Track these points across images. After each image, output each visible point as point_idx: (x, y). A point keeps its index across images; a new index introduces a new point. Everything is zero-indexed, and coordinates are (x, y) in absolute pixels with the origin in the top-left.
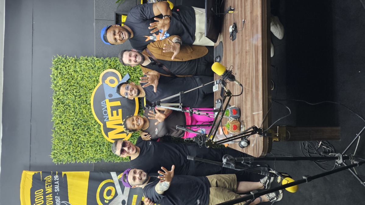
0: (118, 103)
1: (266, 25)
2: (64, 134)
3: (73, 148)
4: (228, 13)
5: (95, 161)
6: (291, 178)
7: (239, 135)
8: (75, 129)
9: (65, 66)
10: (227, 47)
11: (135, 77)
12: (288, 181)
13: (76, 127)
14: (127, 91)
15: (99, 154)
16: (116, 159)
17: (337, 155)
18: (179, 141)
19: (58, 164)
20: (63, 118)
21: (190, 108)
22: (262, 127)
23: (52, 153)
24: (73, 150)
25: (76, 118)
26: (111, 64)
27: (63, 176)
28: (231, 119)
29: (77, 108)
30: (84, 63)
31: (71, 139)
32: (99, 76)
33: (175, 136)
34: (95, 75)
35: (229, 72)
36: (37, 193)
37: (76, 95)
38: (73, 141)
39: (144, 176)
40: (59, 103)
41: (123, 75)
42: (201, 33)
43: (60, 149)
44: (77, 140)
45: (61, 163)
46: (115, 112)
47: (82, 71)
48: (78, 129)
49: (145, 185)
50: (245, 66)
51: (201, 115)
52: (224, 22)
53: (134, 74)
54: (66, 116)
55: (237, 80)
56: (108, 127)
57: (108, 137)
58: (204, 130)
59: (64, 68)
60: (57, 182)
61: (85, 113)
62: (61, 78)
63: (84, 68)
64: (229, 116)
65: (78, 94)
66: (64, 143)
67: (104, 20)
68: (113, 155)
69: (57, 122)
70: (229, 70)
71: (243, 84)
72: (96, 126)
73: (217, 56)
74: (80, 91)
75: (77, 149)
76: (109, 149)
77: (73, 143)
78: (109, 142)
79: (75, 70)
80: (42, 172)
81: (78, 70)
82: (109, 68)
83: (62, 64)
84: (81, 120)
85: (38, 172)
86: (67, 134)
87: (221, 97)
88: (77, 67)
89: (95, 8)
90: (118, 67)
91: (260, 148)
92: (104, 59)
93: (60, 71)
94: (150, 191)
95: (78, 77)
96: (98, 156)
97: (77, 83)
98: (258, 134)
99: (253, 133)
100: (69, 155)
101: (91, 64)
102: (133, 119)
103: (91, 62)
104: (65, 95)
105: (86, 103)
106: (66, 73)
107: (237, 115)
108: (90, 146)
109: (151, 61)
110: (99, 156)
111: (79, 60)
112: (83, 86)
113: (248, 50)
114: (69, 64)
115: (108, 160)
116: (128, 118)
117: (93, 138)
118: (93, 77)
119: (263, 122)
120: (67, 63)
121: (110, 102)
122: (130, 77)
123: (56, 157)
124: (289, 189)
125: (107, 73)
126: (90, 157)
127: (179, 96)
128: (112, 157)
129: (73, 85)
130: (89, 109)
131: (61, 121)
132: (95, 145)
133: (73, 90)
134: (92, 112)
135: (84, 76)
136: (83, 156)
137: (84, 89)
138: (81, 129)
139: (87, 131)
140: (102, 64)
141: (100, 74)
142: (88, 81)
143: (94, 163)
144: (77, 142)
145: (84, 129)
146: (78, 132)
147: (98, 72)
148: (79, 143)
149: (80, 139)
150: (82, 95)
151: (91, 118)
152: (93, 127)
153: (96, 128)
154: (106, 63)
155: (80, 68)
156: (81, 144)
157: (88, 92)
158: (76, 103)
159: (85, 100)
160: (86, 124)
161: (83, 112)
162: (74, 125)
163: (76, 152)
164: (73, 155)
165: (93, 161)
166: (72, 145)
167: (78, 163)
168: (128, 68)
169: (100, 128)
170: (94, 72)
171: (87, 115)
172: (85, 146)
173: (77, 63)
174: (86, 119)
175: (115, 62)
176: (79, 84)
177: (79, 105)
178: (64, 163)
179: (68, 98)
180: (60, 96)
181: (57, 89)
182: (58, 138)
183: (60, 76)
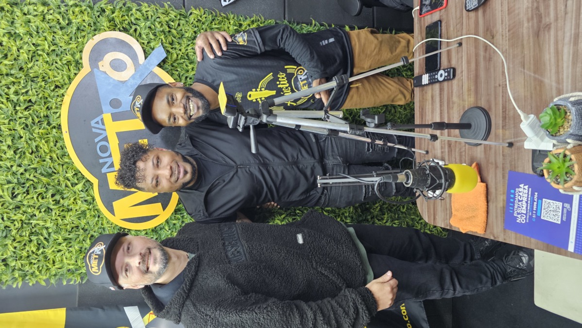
3: (15, 248)
5: (79, 280)
8: (18, 194)
11: (181, 55)
13: (21, 189)
24: (14, 252)
25: (20, 166)
26: (113, 19)
29: (22, 137)
30: (35, 13)
31: (8, 223)
32: (81, 52)
34: (71, 48)
37: (15, 100)
38: (12, 227)
41: (148, 49)
44: (24, 225)
47: (31, 35)
48: (28, 194)
53: (177, 46)
56: (112, 186)
57: (115, 216)
61: (47, 151)
63: (38, 28)
65: (22, 98)
72: (80, 187)
74: (27, 92)
75: (27, 248)
77: (14, 232)
78: (115, 227)
79: (13, 32)
81: (21, 31)
82: (109, 28)
84: (35, 169)
88: (17, 25)
90: (134, 27)
92: (94, 4)
95: (21, 51)
97: (18, 70)
100: (3, 267)
101: (59, 17)
105: (49, 124)
108: (65, 240)
111: (22, 5)
112: (37, 77)
118: (64, 52)
122: (168, 54)
125: (104, 41)
126: (65, 269)
129: (7, 75)
130: (57, 142)
132: (77, 236)
133: (9, 88)
134: (65, 149)
135: (37, 50)
136: (45, 266)
137: (39, 85)
138: (37, 195)
139: (53, 201)
140: (89, 19)
141: (83, 44)
142: (51, 63)
143: (77, 282)
144: (25, 231)
145: (45, 195)
146: (28, 202)
147: (80, 40)
148: (33, 233)
149: (34, 222)
150: (36, 102)
151: (63, 165)
152: (69, 189)
153: (80, 190)
154: (100, 14)
155: (27, 27)
156: (37, 235)
157: (53, 94)
158: (19, 124)
159: (44, 116)
160: (50, 180)
161: (41, 148)
162: (16, 183)
163: (23, 258)
164: (15, 266)
165: (75, 280)
166: (13, 238)
167: (33, 285)
168: (163, 31)
169: (90, 190)
170: (67, 40)
171: (50, 156)
172: (50, 240)
173: (15, 12)
174: (50, 168)
175: (124, 14)
176: (24, 71)
177: (28, 129)
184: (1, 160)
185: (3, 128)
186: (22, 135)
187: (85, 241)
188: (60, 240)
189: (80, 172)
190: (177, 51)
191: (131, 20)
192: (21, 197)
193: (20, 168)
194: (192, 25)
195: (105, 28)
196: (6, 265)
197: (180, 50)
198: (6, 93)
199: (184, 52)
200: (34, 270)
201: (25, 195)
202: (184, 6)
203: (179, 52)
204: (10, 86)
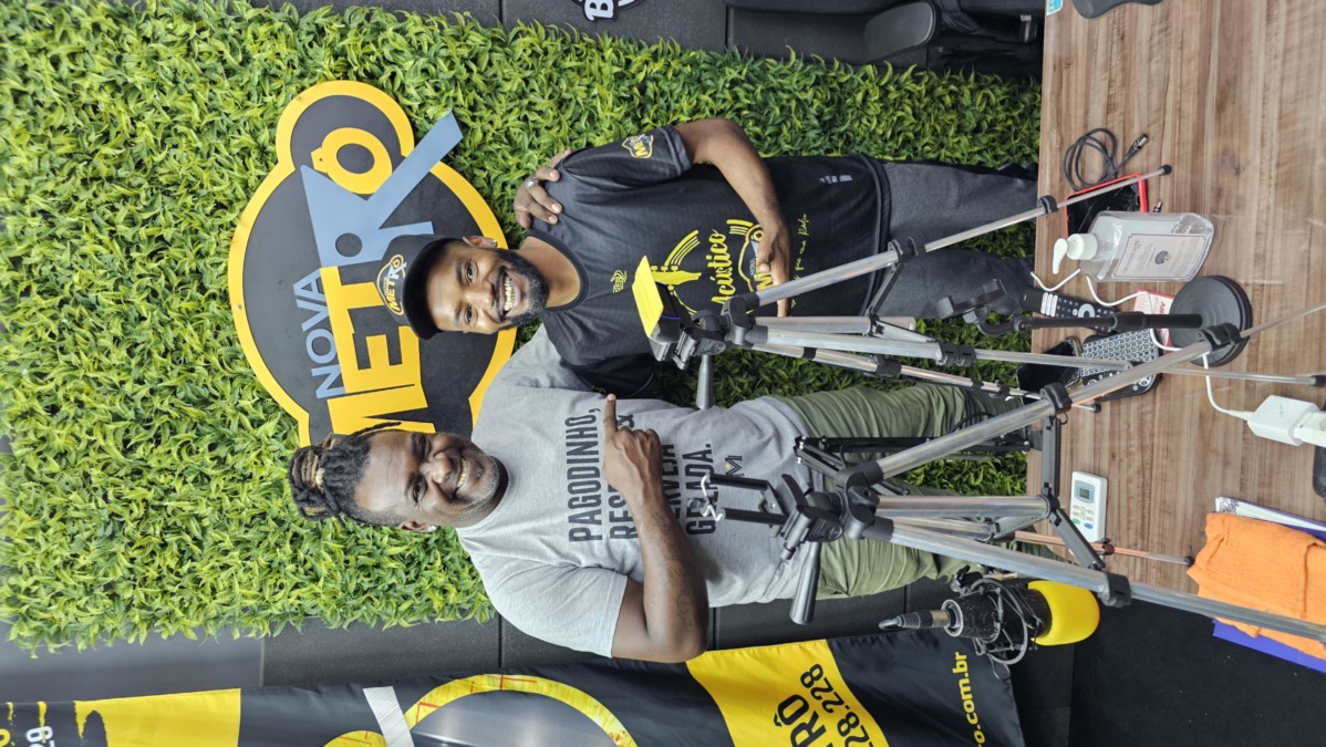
2: (67, 477)
3: (132, 560)
5: (267, 630)
8: (137, 444)
9: (46, 50)
11: (493, 133)
13: (143, 431)
15: (289, 584)
16: (391, 611)
19: (42, 651)
20: (59, 381)
24: (131, 570)
25: (140, 381)
26: (343, 48)
27: (81, 729)
29: (144, 319)
30: (170, 38)
31: (118, 508)
32: (272, 126)
34: (249, 118)
37: (129, 237)
38: (126, 517)
40: (22, 287)
41: (420, 120)
43: (50, 568)
44: (152, 511)
45: (66, 643)
46: (377, 345)
47: (161, 90)
48: (158, 443)
53: (486, 114)
54: (76, 368)
56: (338, 426)
59: (43, 62)
61: (198, 349)
62: (26, 125)
63: (175, 72)
65: (143, 232)
66: (72, 529)
68: (372, 585)
69: (22, 403)
72: (270, 427)
74: (155, 217)
75: (158, 560)
76: (351, 558)
77: (130, 527)
79: (120, 81)
81: (139, 78)
82: (335, 72)
83: (29, 36)
84: (173, 389)
86: (86, 476)
88: (130, 65)
90: (389, 70)
92: (301, 16)
93: (18, 85)
95: (139, 124)
96: (283, 602)
97: (133, 166)
100: (107, 601)
101: (221, 46)
103: (220, 31)
104: (63, 239)
105: (202, 289)
106: (56, 95)
108: (237, 543)
110: (292, 599)
111: (139, 17)
112: (176, 184)
114: (77, 39)
115: (343, 619)
117: (249, 497)
118: (234, 127)
120: (64, 35)
121: (343, 283)
122: (465, 134)
123: (29, 615)
125: (324, 104)
126: (236, 607)
128: (370, 598)
129: (110, 179)
130: (218, 328)
131: (48, 401)
132: (262, 535)
133: (113, 209)
134: (237, 344)
135: (175, 122)
136: (198, 603)
137: (180, 203)
138: (177, 446)
139: (212, 459)
140: (289, 50)
141: (276, 108)
142: (205, 153)
143: (263, 635)
144: (153, 524)
145: (194, 446)
146: (159, 461)
147: (269, 99)
148: (168, 528)
149: (171, 504)
150: (173, 239)
151: (232, 380)
152: (245, 432)
153: (271, 434)
154: (315, 39)
155: (151, 69)
156: (179, 533)
157: (209, 222)
158: (138, 290)
159: (191, 271)
160: (205, 414)
161: (185, 342)
162: (132, 420)
163: (149, 582)
164: (132, 599)
165: (259, 630)
166: (127, 540)
167: (169, 637)
168: (454, 80)
169: (293, 434)
170: (241, 99)
171: (206, 362)
172: (205, 544)
173: (125, 35)
174: (206, 386)
175: (368, 40)
176: (145, 171)
177: (157, 300)
178: (81, 646)
179: (80, 259)
180: (31, 247)
181: (7, 199)
182: (31, 501)
183: (19, 113)
184: (100, 369)
185: (102, 298)
186: (144, 314)
187: (280, 548)
188: (228, 544)
189: (270, 397)
190: (484, 123)
191: (382, 53)
192: (144, 450)
193: (138, 386)
194: (519, 63)
195: (325, 73)
196: (114, 597)
197: (491, 123)
198: (107, 221)
199: (500, 126)
200: (173, 607)
201: (153, 445)
202: (501, 19)
203: (488, 127)
204: (117, 205)
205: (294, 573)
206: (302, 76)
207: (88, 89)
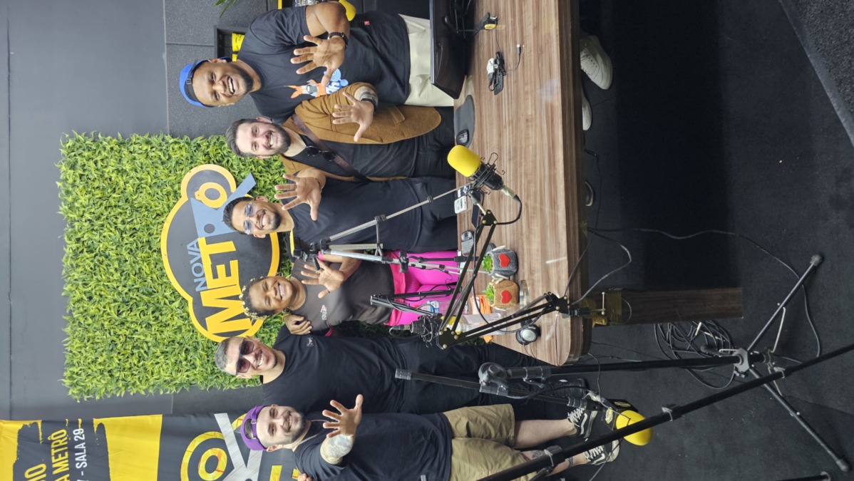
0: (229, 247)
1: (570, 58)
2: (95, 325)
3: (120, 360)
4: (484, 29)
5: (175, 390)
6: (636, 411)
7: (515, 316)
8: (123, 312)
9: (93, 159)
10: (483, 108)
11: (268, 182)
12: (630, 419)
13: (125, 306)
14: (248, 218)
15: (183, 370)
16: (227, 382)
17: (736, 352)
18: (379, 332)
19: (82, 399)
20: (93, 286)
21: (402, 255)
22: (568, 294)
23: (67, 374)
24: (119, 364)
25: (125, 286)
26: (208, 152)
27: (95, 430)
28: (496, 277)
29: (127, 261)
30: (140, 151)
31: (114, 338)
32: (179, 183)
33: (368, 322)
34: (170, 180)
35: (489, 169)
36: (30, 473)
37: (122, 229)
38: (118, 342)
39: (296, 420)
40: (80, 250)
41: (238, 178)
42: (423, 76)
43: (86, 363)
44: (128, 340)
45: (91, 396)
46: (221, 269)
47: (136, 171)
48: (131, 311)
49: (299, 442)
50: (525, 152)
51: (428, 269)
52: (476, 51)
53: (265, 174)
54: (100, 281)
55: (508, 186)
56: (205, 304)
57: (207, 330)
58: (436, 304)
59: (91, 163)
60: (82, 446)
61: (148, 272)
62: (84, 187)
63: (142, 164)
64: (492, 272)
65: (128, 227)
66: (96, 347)
67: (189, 47)
69: (78, 296)
70: (488, 164)
71: (521, 194)
72: (176, 304)
73: (461, 129)
74: (132, 220)
75: (130, 360)
76: (210, 358)
77: (119, 346)
78: (208, 341)
79: (120, 169)
80: (43, 422)
81: (127, 167)
82: (205, 161)
83: (86, 154)
84: (138, 289)
85: (32, 422)
86: (103, 325)
87: (473, 225)
88: (124, 162)
89: (167, 17)
90: (226, 159)
91: (565, 344)
92: (191, 140)
93: (82, 173)
94: (308, 458)
95: (127, 185)
96: (182, 377)
97: (124, 201)
98: (560, 311)
99: (548, 309)
100: (109, 378)
101: (160, 153)
102: (266, 284)
103: (160, 148)
104: (96, 231)
105: (150, 248)
106: (96, 175)
107: (511, 268)
108: (162, 353)
109: (307, 145)
110: (184, 377)
111: (128, 143)
112: (141, 207)
113: (531, 115)
114: (104, 154)
115: (207, 386)
116: (252, 283)
118: (165, 184)
119: (570, 284)
120: (100, 152)
121: (207, 244)
122: (257, 183)
123: (77, 384)
124: (633, 439)
125: (200, 173)
126: (161, 380)
127: (374, 227)
128: (218, 377)
129: (115, 206)
130: (156, 264)
131: (88, 295)
132: (173, 349)
133: (116, 218)
134: (164, 270)
135: (141, 183)
136: (145, 378)
137: (142, 215)
138: (139, 312)
139: (153, 317)
140: (186, 153)
141: (181, 176)
142: (153, 194)
143: (172, 393)
144: (129, 345)
145: (146, 312)
146: (132, 319)
147: (178, 173)
148: (134, 347)
149: (136, 337)
150: (139, 229)
151: (162, 285)
152: (167, 306)
153: (177, 307)
154: (197, 149)
155: (132, 164)
156: (138, 349)
157: (154, 222)
158: (125, 249)
159: (146, 241)
160: (150, 299)
161: (143, 270)
162: (121, 302)
163: (126, 370)
164: (119, 377)
165: (171, 390)
166: (118, 352)
167: (134, 394)
169: (186, 307)
170: (167, 173)
171: (151, 277)
172: (149, 353)
173: (123, 151)
174: (151, 287)
175: (218, 148)
176: (129, 203)
177: (132, 253)
178: (98, 397)
179: (103, 238)
180: (84, 234)
181: (75, 216)
182: (80, 336)
183: (81, 183)
184: (109, 282)
185: (111, 253)
186: (127, 259)
187: (180, 355)
188: (158, 353)
189: (177, 291)
190: (265, 178)
191: (224, 153)
192: (125, 314)
193: (124, 288)
195: (201, 161)
196: (112, 376)
197: (268, 178)
198: (114, 223)
199: (271, 179)
200: (135, 380)
201: (129, 312)
204: (118, 217)
205: (186, 365)
206: (191, 163)
207: (109, 172)
